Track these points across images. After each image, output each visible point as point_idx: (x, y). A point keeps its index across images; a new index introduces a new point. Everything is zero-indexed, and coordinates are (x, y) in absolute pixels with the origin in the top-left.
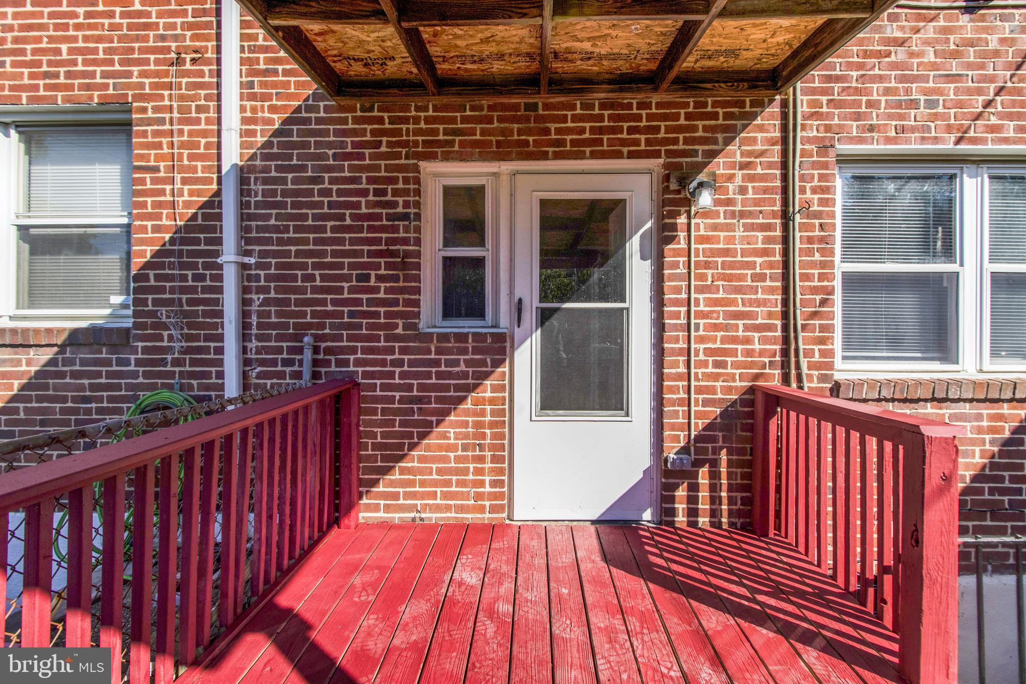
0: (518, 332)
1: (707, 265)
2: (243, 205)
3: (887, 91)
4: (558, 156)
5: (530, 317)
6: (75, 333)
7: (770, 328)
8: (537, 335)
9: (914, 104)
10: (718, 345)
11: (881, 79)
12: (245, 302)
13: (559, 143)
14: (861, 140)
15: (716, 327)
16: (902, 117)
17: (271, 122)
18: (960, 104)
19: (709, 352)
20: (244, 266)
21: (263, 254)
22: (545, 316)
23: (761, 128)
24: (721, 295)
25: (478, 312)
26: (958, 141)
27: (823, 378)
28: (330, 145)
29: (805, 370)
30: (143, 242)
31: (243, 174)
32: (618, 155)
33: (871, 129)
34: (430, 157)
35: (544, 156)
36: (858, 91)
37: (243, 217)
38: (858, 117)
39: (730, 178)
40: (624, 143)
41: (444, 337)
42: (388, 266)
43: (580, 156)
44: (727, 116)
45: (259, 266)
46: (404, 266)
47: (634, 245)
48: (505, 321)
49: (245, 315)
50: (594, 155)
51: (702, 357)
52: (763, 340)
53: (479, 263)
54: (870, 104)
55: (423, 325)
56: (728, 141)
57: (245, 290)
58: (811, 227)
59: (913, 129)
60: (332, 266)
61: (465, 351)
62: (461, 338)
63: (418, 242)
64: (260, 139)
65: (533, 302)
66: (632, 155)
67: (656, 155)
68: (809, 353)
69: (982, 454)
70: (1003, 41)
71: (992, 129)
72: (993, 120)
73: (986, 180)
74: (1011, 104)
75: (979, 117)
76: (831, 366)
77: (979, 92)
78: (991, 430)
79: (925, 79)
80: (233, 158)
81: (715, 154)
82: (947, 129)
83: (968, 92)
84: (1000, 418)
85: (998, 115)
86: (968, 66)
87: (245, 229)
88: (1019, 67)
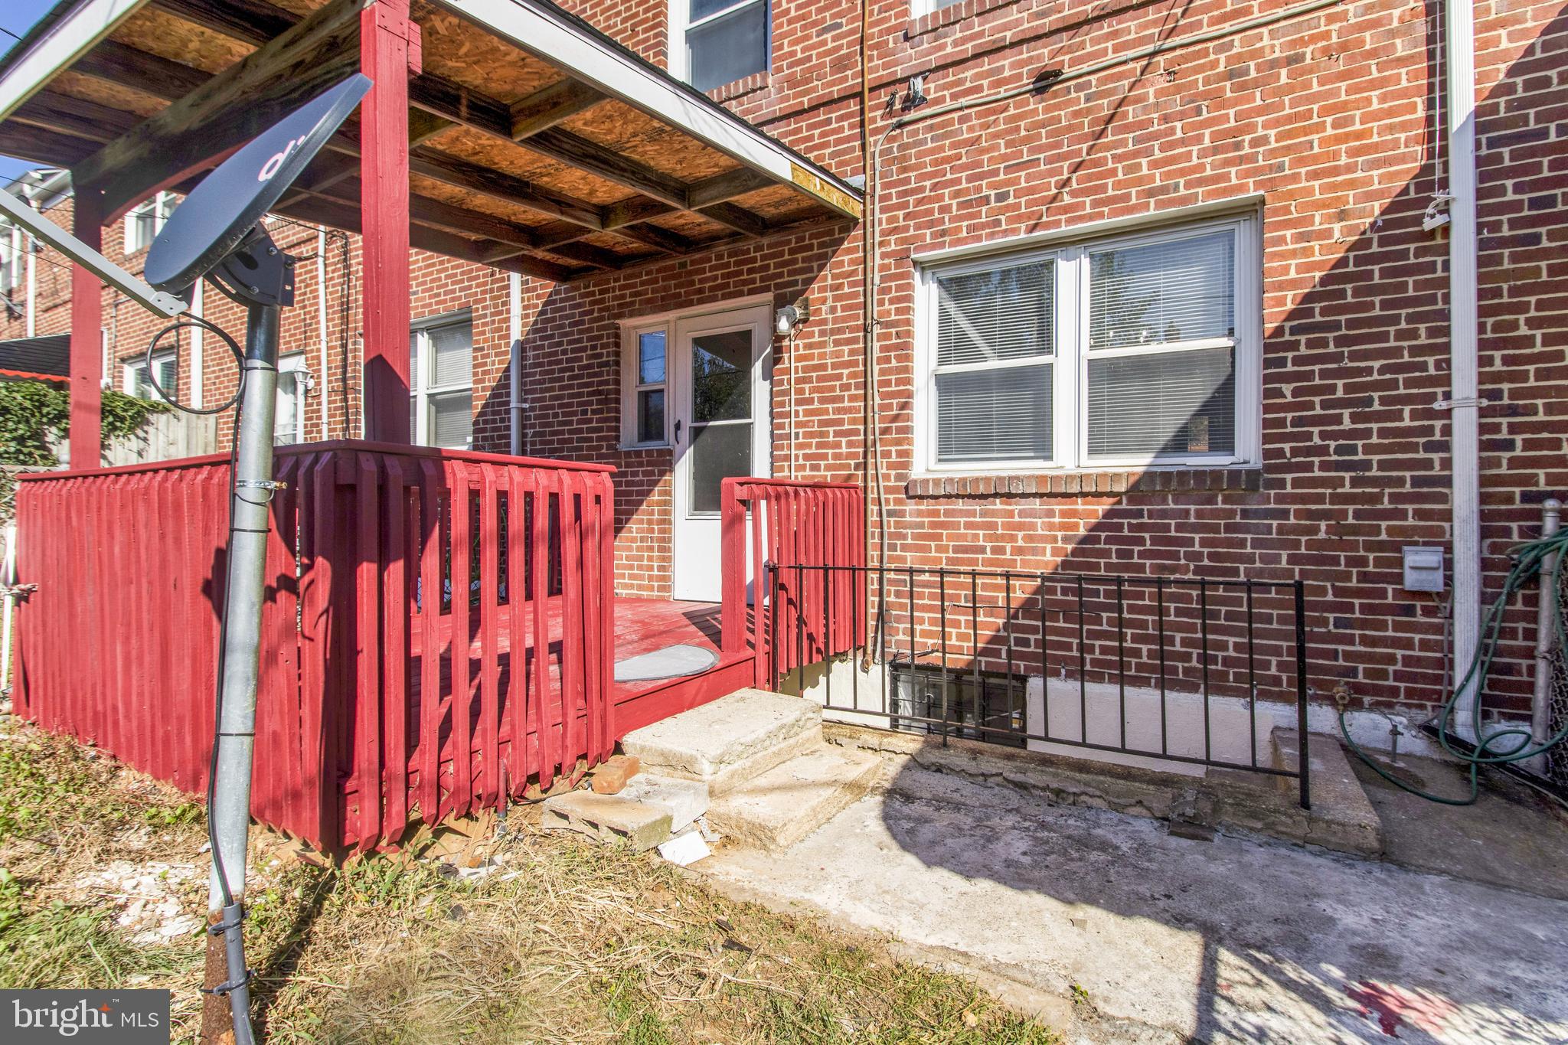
0: (678, 448)
1: (803, 381)
2: (521, 366)
3: (956, 194)
4: (701, 302)
5: (685, 435)
7: (856, 432)
8: (690, 452)
9: (986, 200)
10: (814, 450)
11: (952, 182)
12: (523, 435)
13: (701, 291)
14: (933, 247)
15: (811, 435)
16: (972, 216)
17: (536, 306)
18: (1031, 191)
19: (807, 457)
20: (523, 410)
21: (533, 400)
22: (697, 433)
23: (849, 251)
24: (816, 405)
25: (658, 435)
26: (1033, 228)
27: (899, 477)
28: (567, 317)
29: (883, 471)
30: (477, 399)
31: (522, 347)
32: (740, 294)
33: (943, 233)
34: (620, 316)
35: (690, 303)
36: (931, 200)
37: (521, 376)
38: (931, 224)
39: (824, 301)
40: (745, 283)
41: (639, 454)
42: (599, 402)
43: (714, 299)
44: (821, 245)
45: (532, 409)
47: (757, 369)
48: (669, 440)
49: (524, 444)
50: (725, 297)
51: (801, 462)
52: (850, 444)
53: (662, 392)
54: (942, 209)
55: (623, 445)
56: (821, 268)
57: (523, 427)
58: (887, 336)
59: (983, 226)
60: (568, 405)
61: (641, 464)
64: (532, 319)
65: (688, 423)
66: (751, 292)
67: (767, 289)
68: (886, 454)
69: (1055, 552)
70: (1077, 114)
71: (1067, 209)
72: (1067, 199)
73: (1086, 262)
74: (1089, 178)
75: (1055, 198)
76: (906, 466)
77: (1051, 173)
78: (1063, 527)
79: (996, 172)
80: (516, 332)
81: (811, 281)
82: (1019, 218)
83: (1041, 175)
84: (1074, 513)
85: (1074, 194)
86: (1040, 149)
87: (522, 384)
88: (1102, 134)
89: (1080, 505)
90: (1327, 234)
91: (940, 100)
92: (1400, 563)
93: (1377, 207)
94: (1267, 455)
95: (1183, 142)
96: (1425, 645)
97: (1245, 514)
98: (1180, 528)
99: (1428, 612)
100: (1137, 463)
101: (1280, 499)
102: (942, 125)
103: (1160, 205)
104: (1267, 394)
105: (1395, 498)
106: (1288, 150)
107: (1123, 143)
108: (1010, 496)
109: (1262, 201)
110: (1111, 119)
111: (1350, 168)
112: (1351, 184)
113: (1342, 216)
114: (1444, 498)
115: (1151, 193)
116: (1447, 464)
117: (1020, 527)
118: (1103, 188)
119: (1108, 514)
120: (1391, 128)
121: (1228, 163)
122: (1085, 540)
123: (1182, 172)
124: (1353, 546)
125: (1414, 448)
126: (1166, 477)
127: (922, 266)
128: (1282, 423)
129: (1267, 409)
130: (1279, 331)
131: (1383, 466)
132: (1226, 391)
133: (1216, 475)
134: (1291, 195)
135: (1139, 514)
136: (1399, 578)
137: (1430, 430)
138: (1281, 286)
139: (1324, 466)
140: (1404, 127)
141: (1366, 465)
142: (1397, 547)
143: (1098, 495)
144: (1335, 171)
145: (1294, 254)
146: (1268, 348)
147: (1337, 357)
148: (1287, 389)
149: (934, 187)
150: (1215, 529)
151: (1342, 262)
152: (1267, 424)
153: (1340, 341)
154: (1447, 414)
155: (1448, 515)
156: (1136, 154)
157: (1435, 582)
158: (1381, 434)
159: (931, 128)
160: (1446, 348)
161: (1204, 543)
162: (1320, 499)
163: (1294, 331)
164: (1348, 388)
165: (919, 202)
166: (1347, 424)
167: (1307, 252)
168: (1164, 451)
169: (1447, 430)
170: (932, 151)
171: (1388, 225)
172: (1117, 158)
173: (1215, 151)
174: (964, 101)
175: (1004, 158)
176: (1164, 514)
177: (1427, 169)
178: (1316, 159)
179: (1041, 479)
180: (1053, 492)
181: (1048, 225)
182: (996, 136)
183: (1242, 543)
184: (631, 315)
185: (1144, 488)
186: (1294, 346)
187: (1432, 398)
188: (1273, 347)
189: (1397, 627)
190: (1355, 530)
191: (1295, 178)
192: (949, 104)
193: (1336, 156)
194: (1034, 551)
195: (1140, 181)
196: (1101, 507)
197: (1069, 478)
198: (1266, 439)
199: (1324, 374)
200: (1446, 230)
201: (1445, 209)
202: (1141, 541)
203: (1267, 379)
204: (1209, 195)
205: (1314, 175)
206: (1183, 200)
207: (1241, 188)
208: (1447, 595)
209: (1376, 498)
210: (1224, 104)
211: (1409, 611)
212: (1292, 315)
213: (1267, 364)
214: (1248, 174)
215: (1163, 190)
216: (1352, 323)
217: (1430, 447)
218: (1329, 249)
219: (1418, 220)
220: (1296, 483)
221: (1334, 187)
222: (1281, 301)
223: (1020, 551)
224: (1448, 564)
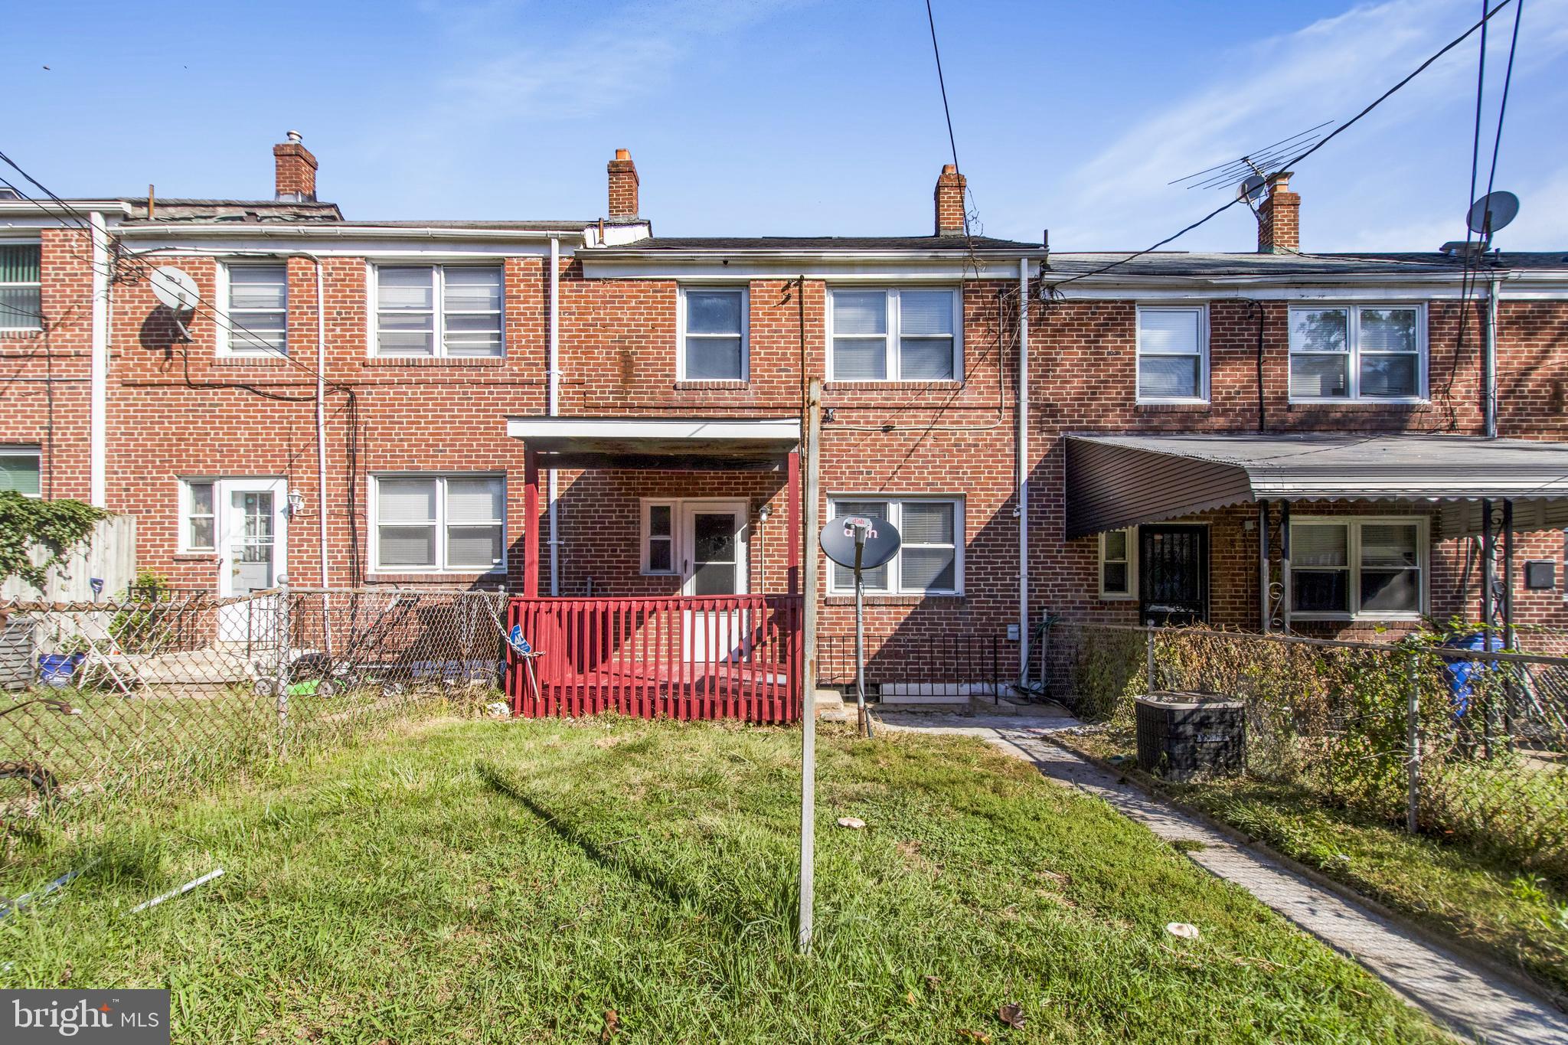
0: (685, 576)
1: (769, 545)
2: (559, 517)
3: (849, 467)
4: (703, 495)
5: (691, 568)
6: (482, 576)
8: (694, 577)
9: (861, 472)
10: (775, 581)
11: (846, 462)
12: (560, 562)
13: (703, 489)
14: (838, 489)
15: (774, 573)
16: (855, 479)
17: (571, 479)
18: (881, 473)
19: (770, 584)
20: (559, 545)
21: (567, 540)
22: (698, 568)
24: (776, 558)
25: (667, 566)
26: (881, 490)
27: (821, 596)
28: (599, 489)
30: (512, 534)
31: (559, 502)
32: (730, 495)
33: (842, 484)
34: (644, 495)
35: (696, 495)
36: (836, 467)
37: (559, 523)
38: (836, 478)
39: (781, 506)
40: (732, 489)
41: (651, 578)
42: (625, 545)
43: (712, 495)
44: (779, 478)
45: (566, 545)
46: (632, 545)
47: (738, 535)
48: (679, 570)
49: (560, 568)
50: (719, 495)
51: (768, 586)
53: (669, 542)
54: (842, 473)
55: (641, 572)
56: (779, 489)
57: (560, 556)
59: (861, 484)
60: (599, 545)
61: (660, 584)
62: (659, 578)
63: (639, 534)
64: (566, 487)
65: (692, 562)
66: (736, 495)
67: (747, 495)
69: (892, 629)
70: (900, 445)
71: (896, 484)
72: (896, 480)
73: (901, 506)
74: (905, 473)
75: (890, 478)
76: (824, 590)
77: (890, 467)
78: (895, 619)
79: (866, 462)
80: (554, 496)
81: (773, 494)
82: (876, 484)
83: (885, 467)
84: (899, 613)
85: (899, 478)
86: (885, 456)
87: (559, 529)
88: (908, 456)
89: (901, 610)
90: (985, 512)
91: (839, 423)
92: (1006, 630)
93: (1000, 505)
94: (967, 591)
95: (939, 467)
96: (1013, 658)
97: (960, 613)
98: (938, 619)
99: (1014, 647)
100: (919, 592)
101: (971, 608)
102: (842, 434)
103: (931, 490)
104: (967, 568)
105: (1005, 608)
106: (974, 478)
107: (918, 462)
108: (873, 605)
109: (965, 495)
110: (912, 451)
111: (992, 490)
112: (993, 495)
113: (990, 506)
114: (1018, 608)
115: (928, 484)
116: (1019, 596)
117: (877, 619)
118: (910, 479)
119: (912, 613)
120: (1004, 478)
121: (954, 478)
122: (903, 624)
123: (939, 479)
124: (992, 625)
125: (1009, 591)
126: (934, 598)
127: (829, 495)
128: (971, 580)
129: (966, 574)
130: (970, 545)
131: (1002, 596)
132: (951, 566)
133: (947, 598)
134: (975, 495)
135: (924, 613)
136: (1006, 636)
137: (1013, 585)
138: (972, 529)
139: (985, 596)
140: (1008, 478)
141: (996, 596)
142: (1005, 625)
143: (909, 605)
144: (988, 489)
145: (975, 517)
146: (967, 551)
147: (988, 557)
148: (973, 567)
149: (838, 461)
150: (950, 619)
151: (989, 523)
152: (966, 580)
153: (989, 551)
154: (1019, 579)
155: (1019, 614)
156: (923, 467)
157: (1016, 637)
158: (1002, 585)
159: (836, 434)
160: (1019, 557)
161: (947, 625)
162: (983, 608)
163: (976, 546)
164: (992, 568)
165: (830, 467)
166: (991, 581)
167: (979, 517)
168: (932, 586)
169: (1019, 585)
170: (837, 445)
171: (1003, 512)
172: (916, 467)
173: (950, 473)
174: (852, 426)
175: (870, 456)
176: (933, 613)
177: (1014, 495)
178: (982, 484)
179: (886, 598)
180: (892, 603)
181: (888, 489)
182: (867, 445)
183: (959, 625)
184: (652, 495)
185: (927, 602)
186: (975, 551)
187: (1014, 574)
188: (969, 551)
189: (1006, 653)
190: (993, 619)
191: (976, 489)
192: (844, 425)
193: (988, 484)
194: (883, 629)
195: (924, 479)
196: (909, 611)
197: (898, 598)
198: (966, 585)
199: (985, 563)
200: (1019, 517)
201: (1019, 510)
202: (924, 624)
203: (966, 563)
204: (948, 489)
205: (982, 490)
206: (940, 490)
207: (958, 489)
208: (1019, 641)
209: (999, 608)
210: (953, 456)
211: (1008, 647)
212: (975, 540)
213: (967, 557)
214: (961, 484)
215: (932, 484)
216: (993, 545)
217: (1015, 590)
218: (985, 517)
219: (1012, 512)
220: (977, 602)
221: (987, 495)
222: (971, 534)
223: (877, 629)
224: (1020, 630)
